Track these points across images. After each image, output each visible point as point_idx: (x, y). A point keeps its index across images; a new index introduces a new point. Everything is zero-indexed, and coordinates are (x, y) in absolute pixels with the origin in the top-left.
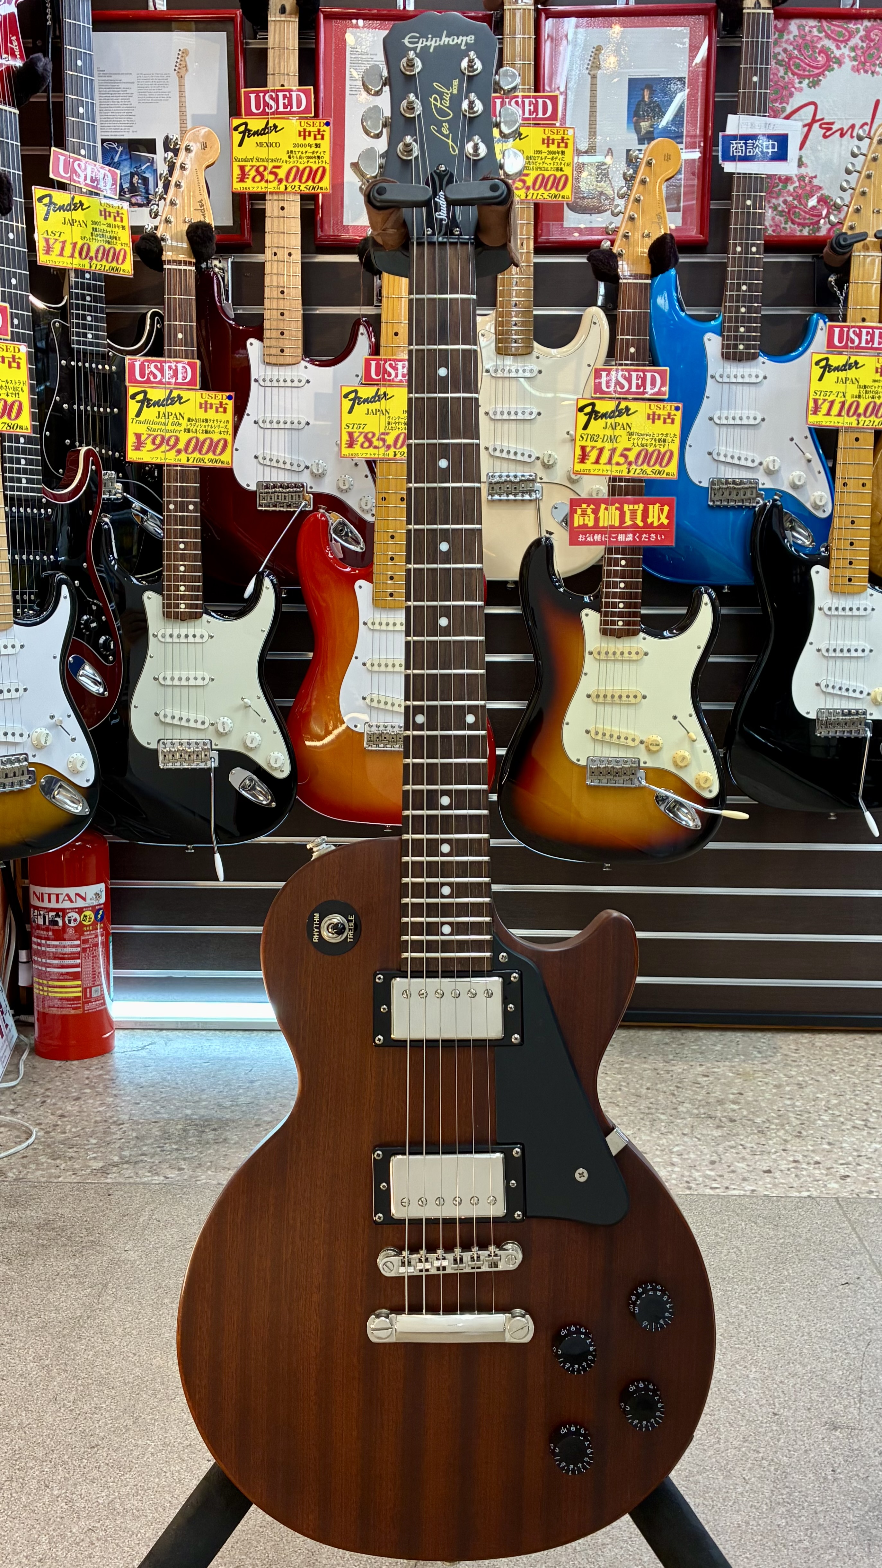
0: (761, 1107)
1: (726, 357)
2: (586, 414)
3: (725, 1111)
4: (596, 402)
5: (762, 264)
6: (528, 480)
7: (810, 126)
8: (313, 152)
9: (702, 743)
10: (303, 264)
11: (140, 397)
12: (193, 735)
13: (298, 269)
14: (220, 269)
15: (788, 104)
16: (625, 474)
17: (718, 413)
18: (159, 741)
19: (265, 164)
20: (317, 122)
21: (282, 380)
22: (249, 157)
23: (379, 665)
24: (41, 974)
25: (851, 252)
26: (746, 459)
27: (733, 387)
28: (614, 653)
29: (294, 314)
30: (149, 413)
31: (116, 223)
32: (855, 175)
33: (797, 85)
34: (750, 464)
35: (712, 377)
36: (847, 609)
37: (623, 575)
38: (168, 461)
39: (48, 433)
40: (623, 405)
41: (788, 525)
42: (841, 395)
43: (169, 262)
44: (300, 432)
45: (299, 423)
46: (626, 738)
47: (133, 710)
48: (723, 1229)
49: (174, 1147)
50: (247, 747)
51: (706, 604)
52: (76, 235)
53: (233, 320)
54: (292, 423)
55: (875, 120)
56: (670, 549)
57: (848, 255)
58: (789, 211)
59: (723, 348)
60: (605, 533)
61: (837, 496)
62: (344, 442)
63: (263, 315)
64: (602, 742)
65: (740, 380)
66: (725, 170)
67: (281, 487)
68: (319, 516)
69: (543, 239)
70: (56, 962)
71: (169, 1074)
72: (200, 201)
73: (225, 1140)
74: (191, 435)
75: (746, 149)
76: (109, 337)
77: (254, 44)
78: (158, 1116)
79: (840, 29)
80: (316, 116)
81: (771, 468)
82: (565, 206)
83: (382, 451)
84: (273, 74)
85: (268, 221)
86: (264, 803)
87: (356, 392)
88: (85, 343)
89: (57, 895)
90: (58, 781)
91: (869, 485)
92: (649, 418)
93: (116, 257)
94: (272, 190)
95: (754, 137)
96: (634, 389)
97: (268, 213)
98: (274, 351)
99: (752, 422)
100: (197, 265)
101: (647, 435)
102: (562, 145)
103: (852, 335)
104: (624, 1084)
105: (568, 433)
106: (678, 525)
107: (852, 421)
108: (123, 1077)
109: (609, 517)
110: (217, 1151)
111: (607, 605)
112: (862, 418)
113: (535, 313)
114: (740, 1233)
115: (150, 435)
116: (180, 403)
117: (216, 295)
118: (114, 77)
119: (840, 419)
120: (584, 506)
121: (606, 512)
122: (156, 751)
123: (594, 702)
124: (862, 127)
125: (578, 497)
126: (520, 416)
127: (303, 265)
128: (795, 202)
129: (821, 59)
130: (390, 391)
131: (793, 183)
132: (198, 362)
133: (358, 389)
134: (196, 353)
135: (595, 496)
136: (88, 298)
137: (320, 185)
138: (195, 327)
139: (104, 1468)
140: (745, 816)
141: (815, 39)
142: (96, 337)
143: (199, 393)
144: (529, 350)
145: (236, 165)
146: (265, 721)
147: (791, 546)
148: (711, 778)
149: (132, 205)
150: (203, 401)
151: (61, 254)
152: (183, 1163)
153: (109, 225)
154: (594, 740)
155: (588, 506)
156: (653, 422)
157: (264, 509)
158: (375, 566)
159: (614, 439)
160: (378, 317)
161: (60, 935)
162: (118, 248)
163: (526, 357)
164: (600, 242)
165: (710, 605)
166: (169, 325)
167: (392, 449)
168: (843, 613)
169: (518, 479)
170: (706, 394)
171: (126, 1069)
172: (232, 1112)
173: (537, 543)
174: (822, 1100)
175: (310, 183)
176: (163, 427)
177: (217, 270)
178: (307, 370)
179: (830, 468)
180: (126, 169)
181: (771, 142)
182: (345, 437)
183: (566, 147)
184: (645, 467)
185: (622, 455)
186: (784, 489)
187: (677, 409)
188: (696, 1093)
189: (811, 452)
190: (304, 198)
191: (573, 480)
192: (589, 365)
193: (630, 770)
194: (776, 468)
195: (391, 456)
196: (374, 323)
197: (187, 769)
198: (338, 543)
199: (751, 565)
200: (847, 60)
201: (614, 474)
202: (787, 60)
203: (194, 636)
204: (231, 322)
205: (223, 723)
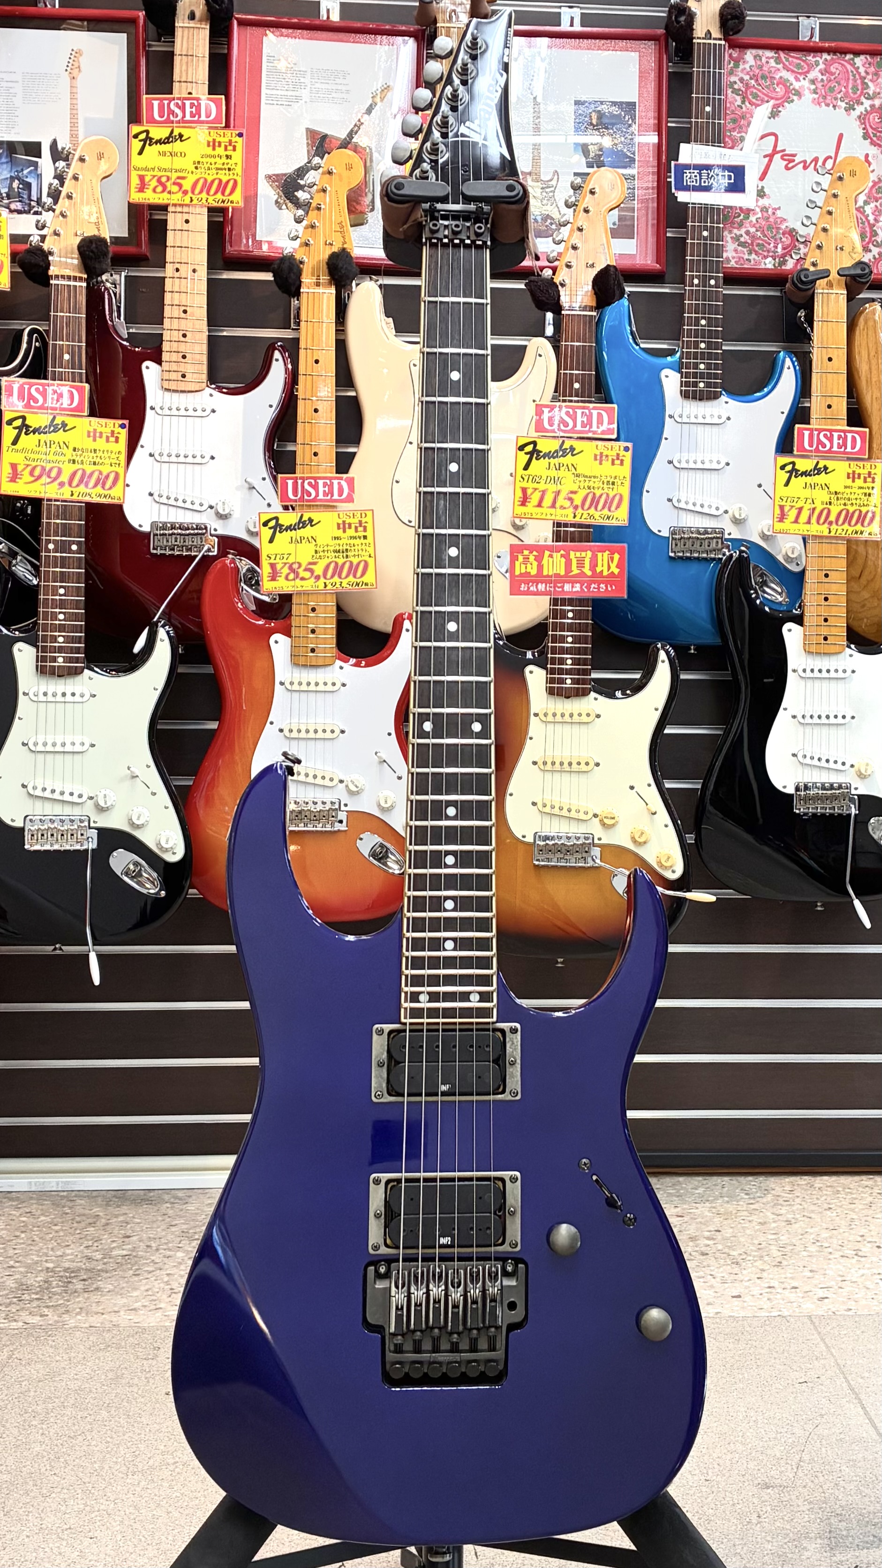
1: (685, 395)
2: (526, 454)
4: (538, 440)
5: (721, 297)
7: (771, 157)
8: (223, 164)
9: (663, 817)
10: (208, 280)
11: (18, 423)
12: (68, 810)
13: (202, 287)
14: (112, 283)
15: (746, 133)
16: (571, 518)
17: (678, 456)
18: (26, 818)
19: (169, 174)
20: (228, 132)
21: (182, 409)
22: (149, 167)
23: (299, 731)
25: (814, 288)
26: (710, 506)
27: (694, 427)
28: (563, 715)
29: (199, 336)
30: (27, 441)
32: (817, 210)
33: (755, 115)
34: (713, 512)
35: (671, 417)
36: (824, 671)
37: (571, 628)
38: (48, 495)
40: (567, 444)
41: (759, 580)
43: (57, 277)
44: (204, 466)
45: (202, 457)
46: (578, 811)
50: (132, 825)
51: (664, 663)
53: (126, 340)
54: (194, 457)
55: (840, 155)
56: (621, 601)
57: (811, 292)
58: (752, 243)
59: (681, 386)
60: (550, 582)
61: (809, 547)
63: (162, 334)
65: (701, 420)
66: (679, 200)
74: (76, 467)
75: (700, 179)
77: (160, 47)
79: (799, 61)
80: (227, 126)
81: (737, 516)
84: (180, 82)
85: (170, 234)
86: (152, 891)
92: (596, 459)
94: (175, 202)
95: (708, 167)
96: (579, 427)
97: (170, 226)
98: (173, 376)
99: (715, 466)
100: (88, 281)
101: (594, 477)
109: (554, 565)
111: (553, 662)
115: (28, 466)
116: (65, 431)
117: (107, 312)
120: (526, 552)
121: (551, 560)
122: (23, 829)
123: (540, 769)
124: (825, 161)
125: (521, 543)
127: (210, 282)
128: (759, 234)
129: (780, 90)
131: (755, 214)
132: (87, 386)
134: (84, 376)
135: (538, 543)
137: (231, 198)
138: (84, 348)
140: (712, 897)
141: (773, 70)
143: (86, 420)
145: (134, 174)
146: (154, 794)
147: (760, 600)
148: (674, 856)
149: (11, 211)
150: (91, 429)
154: (542, 813)
155: (531, 553)
156: (601, 463)
157: (158, 552)
158: (293, 618)
159: (557, 481)
164: (541, 269)
165: (667, 665)
166: (54, 345)
168: (819, 675)
170: (665, 436)
175: (219, 196)
176: (44, 457)
177: (108, 285)
178: (212, 398)
181: (726, 173)
184: (593, 511)
185: (567, 498)
186: (752, 539)
187: (627, 449)
190: (211, 210)
191: (517, 525)
192: (533, 401)
193: (582, 848)
194: (744, 517)
197: (59, 851)
198: (249, 594)
199: (717, 623)
200: (807, 92)
201: (559, 518)
202: (744, 89)
203: (73, 694)
204: (125, 343)
205: (105, 796)
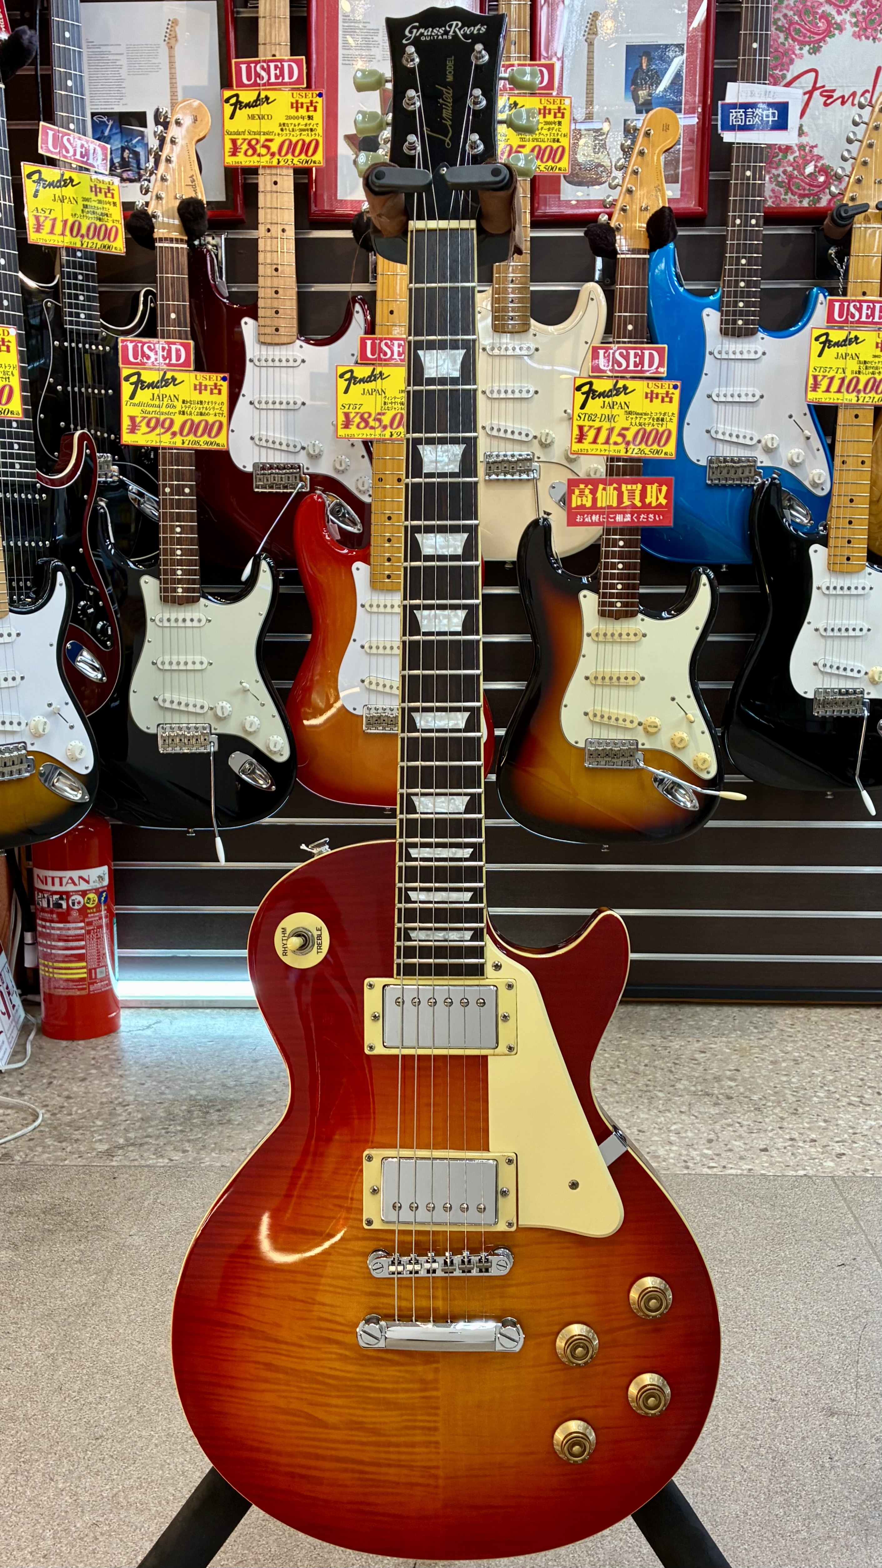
0: (757, 1084)
1: (725, 332)
2: (583, 393)
3: (722, 1088)
4: (594, 381)
5: (761, 237)
6: (526, 460)
7: (810, 93)
8: (306, 125)
9: (701, 724)
10: (296, 239)
11: (134, 379)
12: (192, 720)
13: (291, 246)
14: (213, 246)
15: (788, 71)
16: (623, 453)
17: (716, 391)
18: (158, 725)
19: (257, 137)
20: (309, 93)
21: (277, 359)
22: (240, 130)
23: (378, 648)
24: (46, 956)
25: (851, 224)
26: (745, 437)
27: (732, 363)
28: (613, 635)
29: (289, 292)
30: (143, 395)
31: (107, 200)
32: (857, 144)
33: (797, 52)
34: (748, 442)
35: (711, 353)
36: (846, 588)
37: (621, 555)
38: (163, 444)
39: (42, 416)
40: (621, 384)
41: (786, 503)
42: (840, 371)
43: (161, 240)
44: (296, 412)
45: (295, 403)
46: (624, 720)
47: (132, 695)
48: (720, 1210)
49: (179, 1128)
50: (246, 731)
51: (704, 585)
52: (66, 212)
53: (227, 298)
54: (288, 403)
55: (877, 88)
56: (667, 530)
57: (849, 227)
58: (788, 182)
59: (721, 324)
60: (603, 513)
61: (836, 474)
62: (340, 422)
63: (257, 293)
64: (601, 724)
65: (738, 356)
66: (725, 140)
67: (278, 468)
68: (315, 497)
69: (539, 212)
70: (61, 944)
71: (174, 1053)
72: (192, 177)
73: (229, 1121)
74: (186, 417)
75: (746, 118)
76: (102, 317)
77: (245, 13)
78: (163, 1096)
80: (309, 87)
81: (770, 445)
82: (562, 178)
83: (378, 431)
84: (265, 44)
85: (261, 197)
86: (264, 786)
87: (352, 371)
88: (77, 323)
89: (61, 879)
90: (56, 769)
91: (868, 462)
92: (646, 397)
93: (107, 234)
94: (264, 164)
95: (753, 105)
96: (631, 367)
97: (261, 188)
98: (268, 330)
99: (750, 399)
100: (190, 243)
101: (645, 414)
102: (559, 115)
103: (852, 309)
104: (622, 1061)
105: (565, 412)
106: (676, 503)
107: (852, 398)
108: (129, 1058)
109: (607, 497)
110: (221, 1132)
111: (605, 586)
112: (862, 395)
113: (532, 288)
114: (737, 1214)
115: (144, 418)
116: (175, 385)
117: (210, 273)
118: (103, 49)
119: (839, 395)
120: (582, 486)
121: (604, 492)
122: (156, 736)
123: (592, 684)
124: (863, 95)
125: (576, 477)
126: (517, 395)
127: (297, 241)
128: (796, 172)
129: (822, 25)
130: (386, 371)
131: (793, 153)
132: (192, 342)
133: (354, 368)
134: (189, 333)
135: (593, 476)
136: (80, 277)
137: (314, 158)
138: (188, 307)
139: (108, 1461)
140: (742, 797)
141: (816, 4)
142: (89, 317)
143: (193, 375)
144: (526, 327)
145: (227, 138)
146: (263, 705)
147: (789, 525)
148: (709, 759)
149: (123, 180)
150: (197, 383)
151: (52, 232)
152: (187, 1144)
153: (100, 202)
154: (593, 722)
155: (586, 486)
156: (651, 401)
157: (260, 490)
158: (372, 548)
159: (611, 418)
160: (374, 293)
161: (64, 917)
162: (109, 225)
163: (523, 335)
164: (598, 215)
165: (708, 586)
166: (162, 305)
167: (389, 430)
168: (841, 592)
169: (516, 459)
170: (705, 372)
171: (131, 1049)
172: (236, 1092)
173: (535, 523)
174: (818, 1076)
175: (303, 157)
176: (158, 410)
177: (210, 247)
178: (302, 350)
179: (828, 445)
180: (117, 143)
181: (771, 111)
182: (341, 418)
183: (563, 117)
184: (643, 446)
185: (620, 435)
186: (781, 467)
187: (675, 387)
188: (693, 1070)
189: (810, 429)
190: (298, 172)
191: (571, 459)
192: (587, 343)
193: (628, 752)
194: (775, 446)
195: (388, 436)
196: (370, 301)
197: (187, 754)
198: (334, 526)
199: (749, 543)
200: (848, 26)
201: (612, 453)
202: (787, 26)
203: (192, 620)
204: (225, 300)
205: (222, 708)
